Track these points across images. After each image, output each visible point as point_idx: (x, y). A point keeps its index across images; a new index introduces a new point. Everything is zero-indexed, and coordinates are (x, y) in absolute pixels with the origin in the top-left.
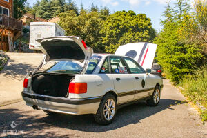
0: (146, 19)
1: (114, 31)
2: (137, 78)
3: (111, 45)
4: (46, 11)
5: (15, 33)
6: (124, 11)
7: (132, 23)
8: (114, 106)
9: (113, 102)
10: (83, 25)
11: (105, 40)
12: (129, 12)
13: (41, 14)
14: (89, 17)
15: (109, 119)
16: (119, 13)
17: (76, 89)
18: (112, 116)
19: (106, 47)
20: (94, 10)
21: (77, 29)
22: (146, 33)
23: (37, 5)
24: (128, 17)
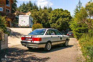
0: (68, 12)
1: (54, 18)
2: (59, 37)
3: (53, 24)
4: (24, 9)
5: (12, 20)
6: (58, 9)
7: (62, 14)
8: (50, 45)
9: (50, 44)
10: (41, 15)
11: (50, 21)
12: (61, 9)
13: (23, 11)
14: (43, 12)
15: (49, 49)
16: (56, 10)
17: (38, 40)
18: (50, 49)
19: (51, 25)
20: (45, 8)
21: (38, 17)
22: (68, 18)
23: (20, 7)
24: (60, 12)
